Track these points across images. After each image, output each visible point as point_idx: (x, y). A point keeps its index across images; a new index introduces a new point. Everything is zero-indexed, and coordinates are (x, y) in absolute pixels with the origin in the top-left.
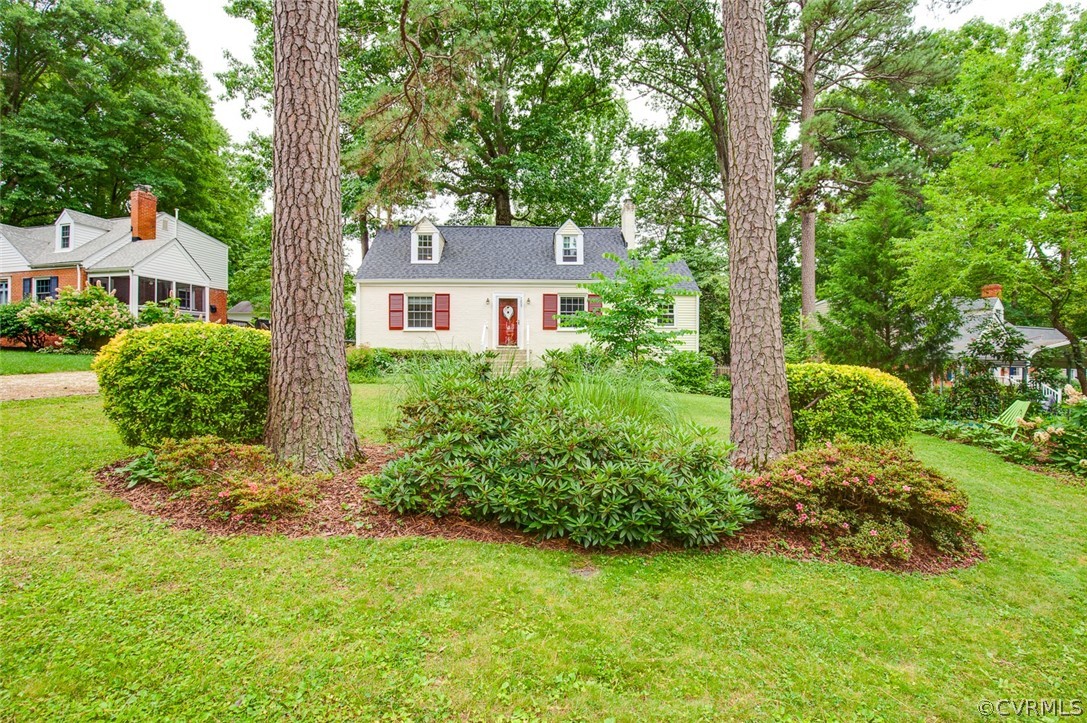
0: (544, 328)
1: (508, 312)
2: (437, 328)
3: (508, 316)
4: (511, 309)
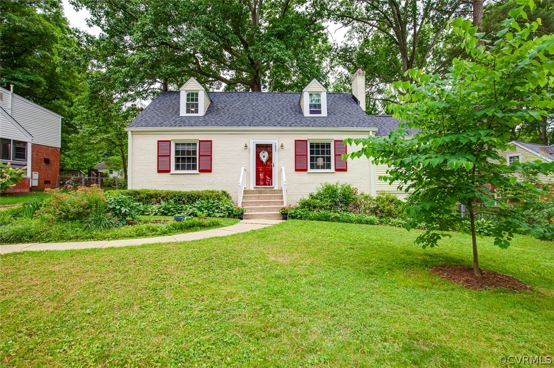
0: (296, 170)
1: (264, 156)
2: (200, 171)
3: (264, 160)
4: (266, 154)
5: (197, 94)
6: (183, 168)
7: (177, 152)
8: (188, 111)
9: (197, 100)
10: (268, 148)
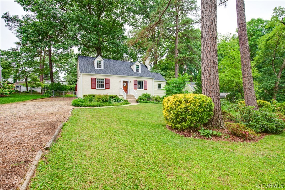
0: (134, 89)
1: (125, 84)
2: (106, 88)
5: (101, 62)
6: (99, 88)
7: (97, 82)
8: (98, 67)
9: (101, 64)
10: (126, 82)
